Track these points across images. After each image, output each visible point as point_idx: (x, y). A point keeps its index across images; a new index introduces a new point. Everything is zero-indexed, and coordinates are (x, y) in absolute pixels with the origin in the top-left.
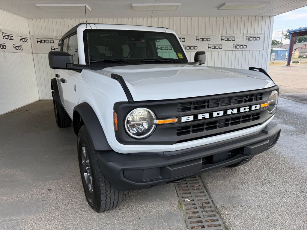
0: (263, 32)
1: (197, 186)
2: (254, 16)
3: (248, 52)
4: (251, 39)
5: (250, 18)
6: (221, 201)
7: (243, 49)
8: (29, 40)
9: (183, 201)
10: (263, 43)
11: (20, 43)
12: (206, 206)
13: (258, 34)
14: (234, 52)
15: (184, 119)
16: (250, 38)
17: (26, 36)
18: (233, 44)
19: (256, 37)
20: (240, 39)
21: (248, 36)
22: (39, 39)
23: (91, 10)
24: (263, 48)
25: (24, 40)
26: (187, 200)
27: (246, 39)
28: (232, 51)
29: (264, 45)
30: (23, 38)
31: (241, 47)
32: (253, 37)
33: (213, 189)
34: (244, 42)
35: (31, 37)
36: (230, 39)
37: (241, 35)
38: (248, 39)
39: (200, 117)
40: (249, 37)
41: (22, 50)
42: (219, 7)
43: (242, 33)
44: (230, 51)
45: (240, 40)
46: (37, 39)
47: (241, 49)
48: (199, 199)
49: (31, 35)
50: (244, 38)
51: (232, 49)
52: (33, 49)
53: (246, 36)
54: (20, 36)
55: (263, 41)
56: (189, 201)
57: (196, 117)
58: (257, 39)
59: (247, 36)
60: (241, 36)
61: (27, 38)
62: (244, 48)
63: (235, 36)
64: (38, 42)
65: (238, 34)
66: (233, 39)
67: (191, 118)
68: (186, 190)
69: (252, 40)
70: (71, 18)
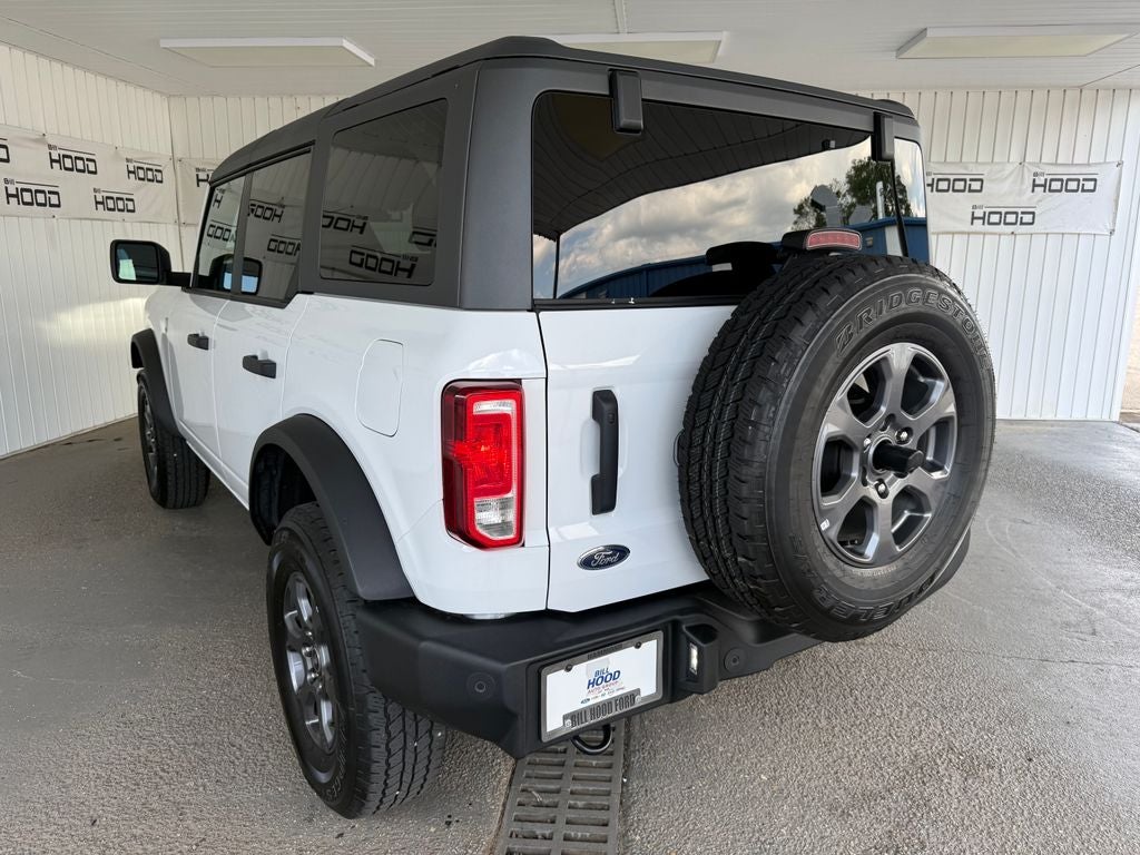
0: (1113, 157)
2: (1073, 87)
3: (1039, 241)
4: (1056, 185)
5: (1056, 95)
7: (1019, 229)
8: (168, 175)
10: (1114, 203)
11: (129, 185)
13: (1089, 165)
14: (975, 240)
16: (1052, 180)
17: (151, 158)
18: (974, 207)
19: (1081, 177)
20: (1006, 186)
21: (1043, 174)
22: (204, 170)
23: (373, 63)
24: (1109, 227)
25: (146, 173)
27: (1034, 185)
28: (969, 234)
29: (1116, 214)
30: (140, 165)
31: (1011, 218)
32: (1065, 178)
34: (1026, 199)
35: (178, 165)
36: (959, 185)
37: (1009, 168)
38: (1045, 186)
40: (1049, 177)
41: (133, 211)
42: (901, 50)
43: (1015, 157)
44: (956, 236)
45: (1005, 191)
46: (198, 170)
47: (1010, 229)
49: (178, 155)
50: (1022, 182)
51: (967, 227)
52: (181, 208)
53: (1036, 174)
54: (128, 160)
55: (1113, 197)
58: (1084, 185)
59: (1039, 171)
60: (1012, 173)
61: (158, 168)
62: (1022, 223)
63: (984, 171)
64: (199, 180)
65: (997, 163)
66: (976, 186)
69: (1060, 191)
70: (320, 95)
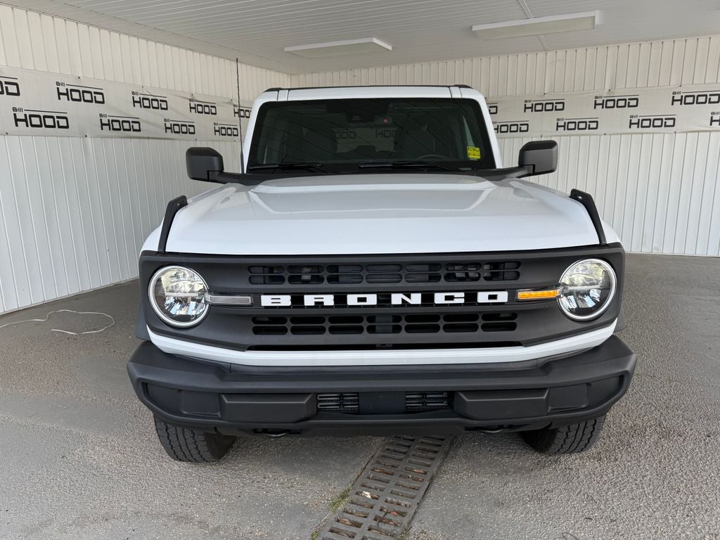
1: (422, 471)
6: (433, 520)
9: (357, 494)
12: (391, 521)
15: (266, 301)
23: (390, 49)
26: (367, 493)
33: (444, 489)
39: (309, 300)
48: (394, 500)
56: (369, 497)
57: (297, 300)
67: (286, 301)
68: (387, 473)
